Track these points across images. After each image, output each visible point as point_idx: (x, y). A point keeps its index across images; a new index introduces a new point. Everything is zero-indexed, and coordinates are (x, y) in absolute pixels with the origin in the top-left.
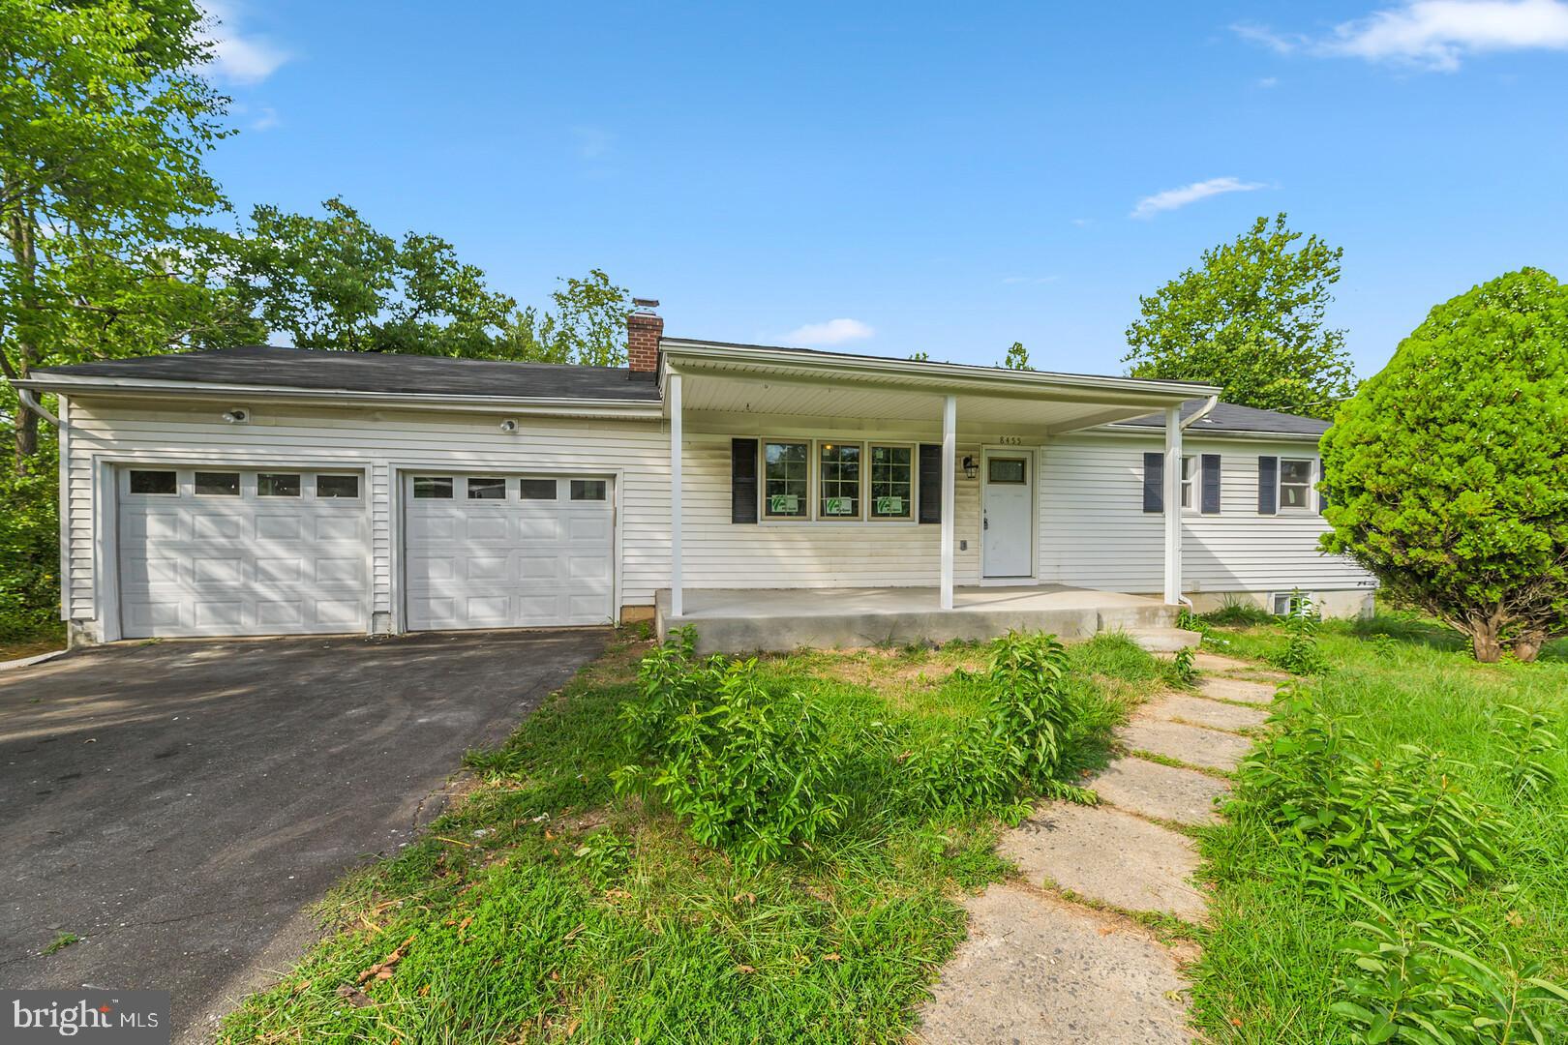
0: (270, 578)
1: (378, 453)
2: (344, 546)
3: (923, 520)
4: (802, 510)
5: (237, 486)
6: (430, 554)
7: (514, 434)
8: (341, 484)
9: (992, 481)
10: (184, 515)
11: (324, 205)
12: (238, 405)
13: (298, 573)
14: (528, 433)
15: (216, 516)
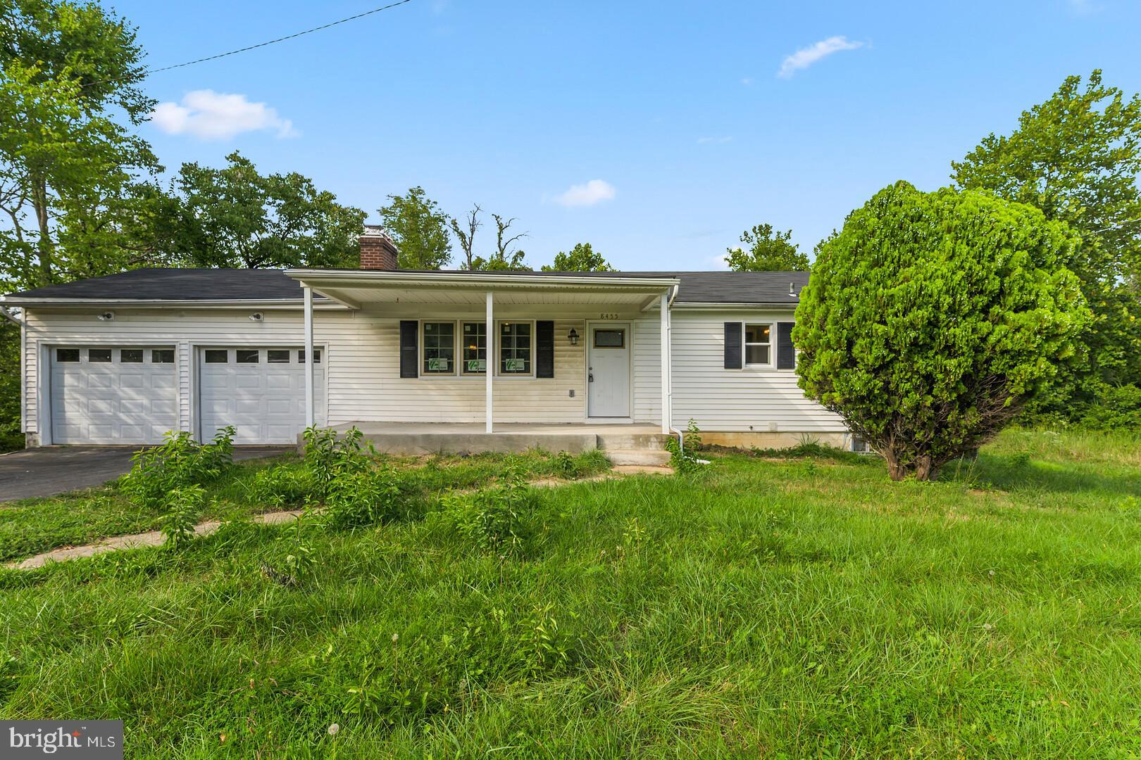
0: (128, 411)
1: (184, 336)
2: (167, 391)
3: (540, 375)
4: (450, 369)
5: (110, 357)
6: (215, 397)
7: (261, 322)
8: (165, 355)
9: (596, 346)
10: (83, 373)
11: (228, 159)
12: (109, 310)
13: (142, 406)
14: (269, 321)
15: (100, 374)
